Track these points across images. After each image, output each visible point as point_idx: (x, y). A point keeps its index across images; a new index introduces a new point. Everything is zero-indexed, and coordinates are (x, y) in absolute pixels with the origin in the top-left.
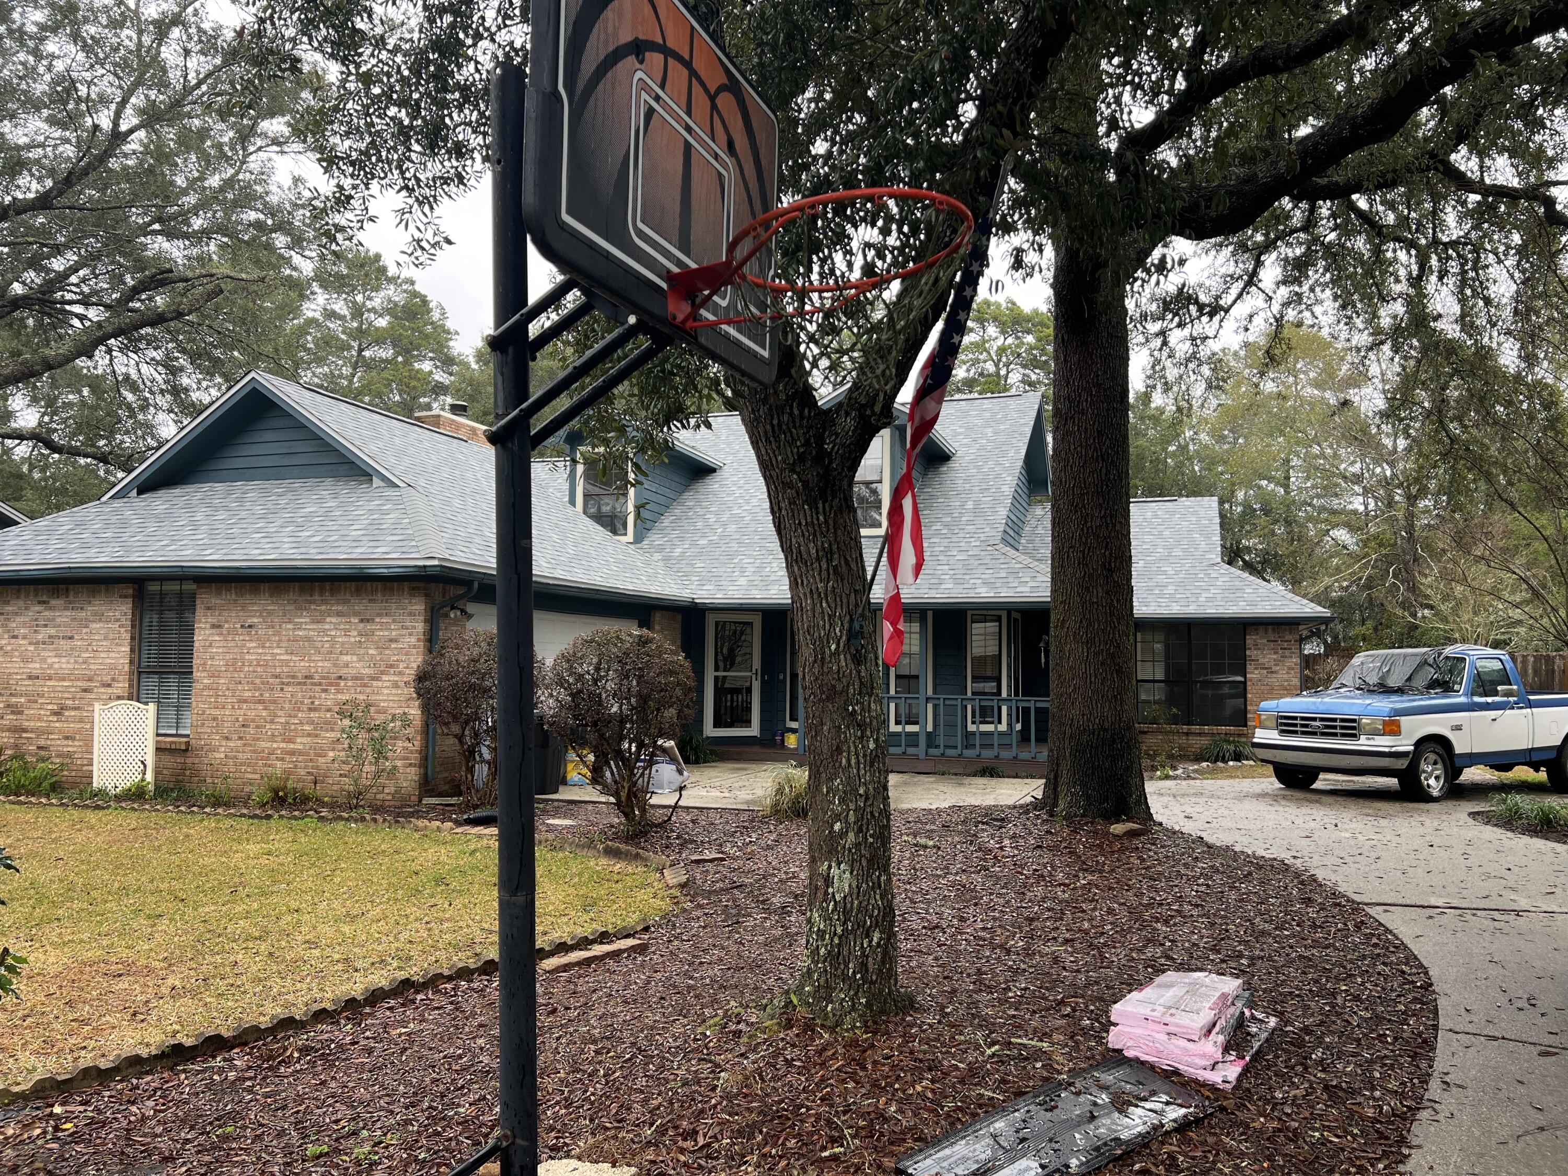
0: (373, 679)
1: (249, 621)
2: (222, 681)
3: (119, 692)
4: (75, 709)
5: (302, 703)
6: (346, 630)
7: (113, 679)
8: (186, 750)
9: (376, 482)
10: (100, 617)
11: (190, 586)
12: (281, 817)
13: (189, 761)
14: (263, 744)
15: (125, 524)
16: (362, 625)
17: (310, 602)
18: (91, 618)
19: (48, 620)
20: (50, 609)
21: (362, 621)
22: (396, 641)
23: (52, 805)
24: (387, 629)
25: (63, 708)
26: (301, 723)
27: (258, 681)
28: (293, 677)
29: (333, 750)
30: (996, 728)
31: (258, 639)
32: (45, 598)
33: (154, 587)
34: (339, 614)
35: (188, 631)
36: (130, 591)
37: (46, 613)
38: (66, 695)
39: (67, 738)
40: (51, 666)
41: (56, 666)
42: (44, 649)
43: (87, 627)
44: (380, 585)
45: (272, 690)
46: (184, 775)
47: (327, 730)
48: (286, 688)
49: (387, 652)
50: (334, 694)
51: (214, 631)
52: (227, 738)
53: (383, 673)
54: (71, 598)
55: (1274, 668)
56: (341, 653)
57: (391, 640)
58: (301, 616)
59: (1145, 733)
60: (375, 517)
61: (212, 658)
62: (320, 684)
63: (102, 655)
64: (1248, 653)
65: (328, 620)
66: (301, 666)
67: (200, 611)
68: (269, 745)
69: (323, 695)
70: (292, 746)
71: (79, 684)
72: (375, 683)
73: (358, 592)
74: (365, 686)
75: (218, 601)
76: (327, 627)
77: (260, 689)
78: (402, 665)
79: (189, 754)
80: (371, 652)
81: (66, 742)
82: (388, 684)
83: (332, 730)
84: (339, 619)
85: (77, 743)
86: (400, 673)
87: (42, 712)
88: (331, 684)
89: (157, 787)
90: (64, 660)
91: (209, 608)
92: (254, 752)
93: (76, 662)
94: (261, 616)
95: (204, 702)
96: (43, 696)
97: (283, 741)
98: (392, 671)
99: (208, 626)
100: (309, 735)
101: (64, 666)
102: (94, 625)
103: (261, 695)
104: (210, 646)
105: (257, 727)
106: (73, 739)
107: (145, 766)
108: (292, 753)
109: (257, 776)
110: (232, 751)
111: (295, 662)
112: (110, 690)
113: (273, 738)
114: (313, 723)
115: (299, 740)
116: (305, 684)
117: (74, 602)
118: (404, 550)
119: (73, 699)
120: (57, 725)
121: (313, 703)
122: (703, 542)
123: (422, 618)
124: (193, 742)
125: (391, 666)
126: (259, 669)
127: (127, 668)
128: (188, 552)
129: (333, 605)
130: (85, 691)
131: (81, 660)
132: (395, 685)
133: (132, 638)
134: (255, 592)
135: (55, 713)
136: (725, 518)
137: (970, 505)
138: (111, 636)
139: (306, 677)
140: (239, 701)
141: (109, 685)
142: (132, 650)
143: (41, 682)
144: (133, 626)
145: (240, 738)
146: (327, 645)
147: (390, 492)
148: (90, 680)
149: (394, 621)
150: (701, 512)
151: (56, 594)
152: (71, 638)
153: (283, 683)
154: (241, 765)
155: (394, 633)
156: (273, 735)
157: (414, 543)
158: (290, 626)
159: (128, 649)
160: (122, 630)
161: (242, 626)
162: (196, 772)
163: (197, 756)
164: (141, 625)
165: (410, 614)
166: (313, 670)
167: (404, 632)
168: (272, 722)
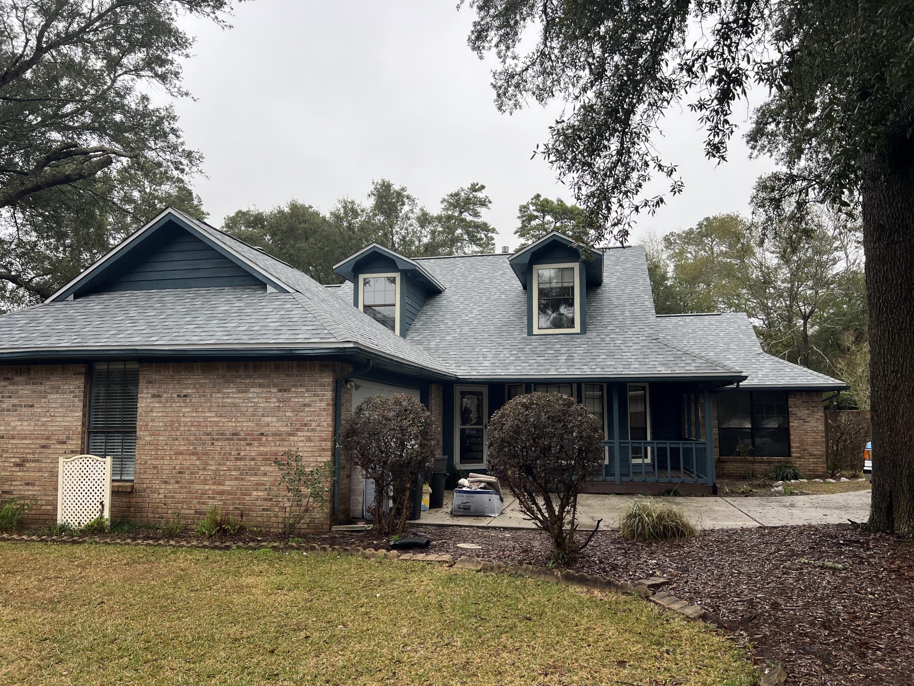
0: (290, 435)
1: (185, 392)
2: (161, 438)
3: (73, 447)
4: (35, 461)
5: (230, 454)
6: (266, 398)
7: (68, 438)
8: (131, 492)
9: (270, 289)
10: (57, 390)
11: (134, 366)
12: (239, 547)
13: (133, 500)
14: (197, 487)
15: (72, 319)
16: (280, 394)
17: (237, 377)
18: (49, 391)
19: (12, 392)
20: (14, 384)
21: (280, 391)
22: (309, 406)
23: (32, 540)
24: (301, 397)
25: (24, 461)
26: (229, 470)
27: (192, 438)
28: (222, 434)
29: (257, 490)
30: (643, 461)
31: (192, 406)
32: (9, 376)
33: (102, 367)
34: (260, 386)
35: (134, 400)
36: (83, 370)
37: (11, 387)
38: (27, 451)
39: (28, 484)
40: (14, 428)
41: (19, 428)
42: (8, 415)
43: (45, 397)
44: (295, 363)
45: (205, 444)
46: (129, 511)
47: (251, 475)
48: (216, 443)
49: (302, 414)
50: (257, 447)
51: (155, 399)
52: (166, 482)
53: (298, 430)
54: (32, 375)
55: (808, 419)
56: (263, 415)
57: (305, 405)
58: (229, 387)
59: (726, 462)
60: (282, 313)
61: (153, 421)
62: (245, 439)
63: (59, 419)
64: (790, 409)
65: (252, 390)
66: (229, 426)
67: (142, 385)
68: (201, 487)
69: (248, 448)
70: (222, 488)
71: (38, 441)
72: (292, 438)
73: (277, 369)
74: (283, 440)
75: (158, 377)
76: (251, 395)
77: (193, 444)
78: (314, 424)
79: (133, 495)
80: (288, 414)
81: (27, 487)
82: (303, 438)
83: (256, 474)
84: (261, 390)
85: (36, 488)
86: (312, 430)
87: (6, 464)
88: (254, 440)
89: (112, 522)
90: (25, 423)
91: (150, 382)
92: (189, 492)
93: (36, 425)
94: (194, 388)
95: (146, 455)
96: (7, 452)
97: (214, 484)
98: (306, 428)
99: (149, 396)
100: (236, 479)
101: (26, 428)
102: (52, 396)
103: (195, 448)
104: (151, 411)
105: (192, 473)
106: (33, 485)
107: (103, 506)
108: (222, 493)
109: (192, 512)
110: (170, 492)
111: (224, 422)
112: (65, 446)
113: (205, 482)
114: (239, 469)
115: (227, 483)
116: (232, 439)
117: (35, 379)
118: (321, 336)
119: (34, 453)
120: (19, 474)
121: (239, 454)
122: (449, 338)
123: (331, 388)
124: (137, 486)
125: (305, 425)
126: (193, 429)
127: (80, 429)
128: (137, 339)
129: (256, 379)
130: (44, 447)
131: (40, 423)
132: (309, 439)
133: (84, 406)
134: (190, 369)
135: (17, 465)
136: (459, 321)
137: (627, 314)
138: (66, 404)
139: (233, 434)
140: (176, 454)
141: (64, 443)
142: (84, 415)
143: (6, 441)
144: (85, 397)
145: (178, 482)
146: (251, 409)
147: (283, 296)
148: (48, 438)
149: (307, 391)
150: (441, 318)
151: (19, 372)
152: (32, 406)
153: (213, 439)
154: (178, 503)
155: (307, 400)
156: (205, 479)
157: (326, 331)
158: (219, 395)
159: (81, 414)
160: (76, 400)
161: (178, 396)
162: (139, 509)
163: (140, 496)
164: (90, 396)
165: (321, 385)
166: (239, 429)
167: (316, 398)
168: (204, 469)
